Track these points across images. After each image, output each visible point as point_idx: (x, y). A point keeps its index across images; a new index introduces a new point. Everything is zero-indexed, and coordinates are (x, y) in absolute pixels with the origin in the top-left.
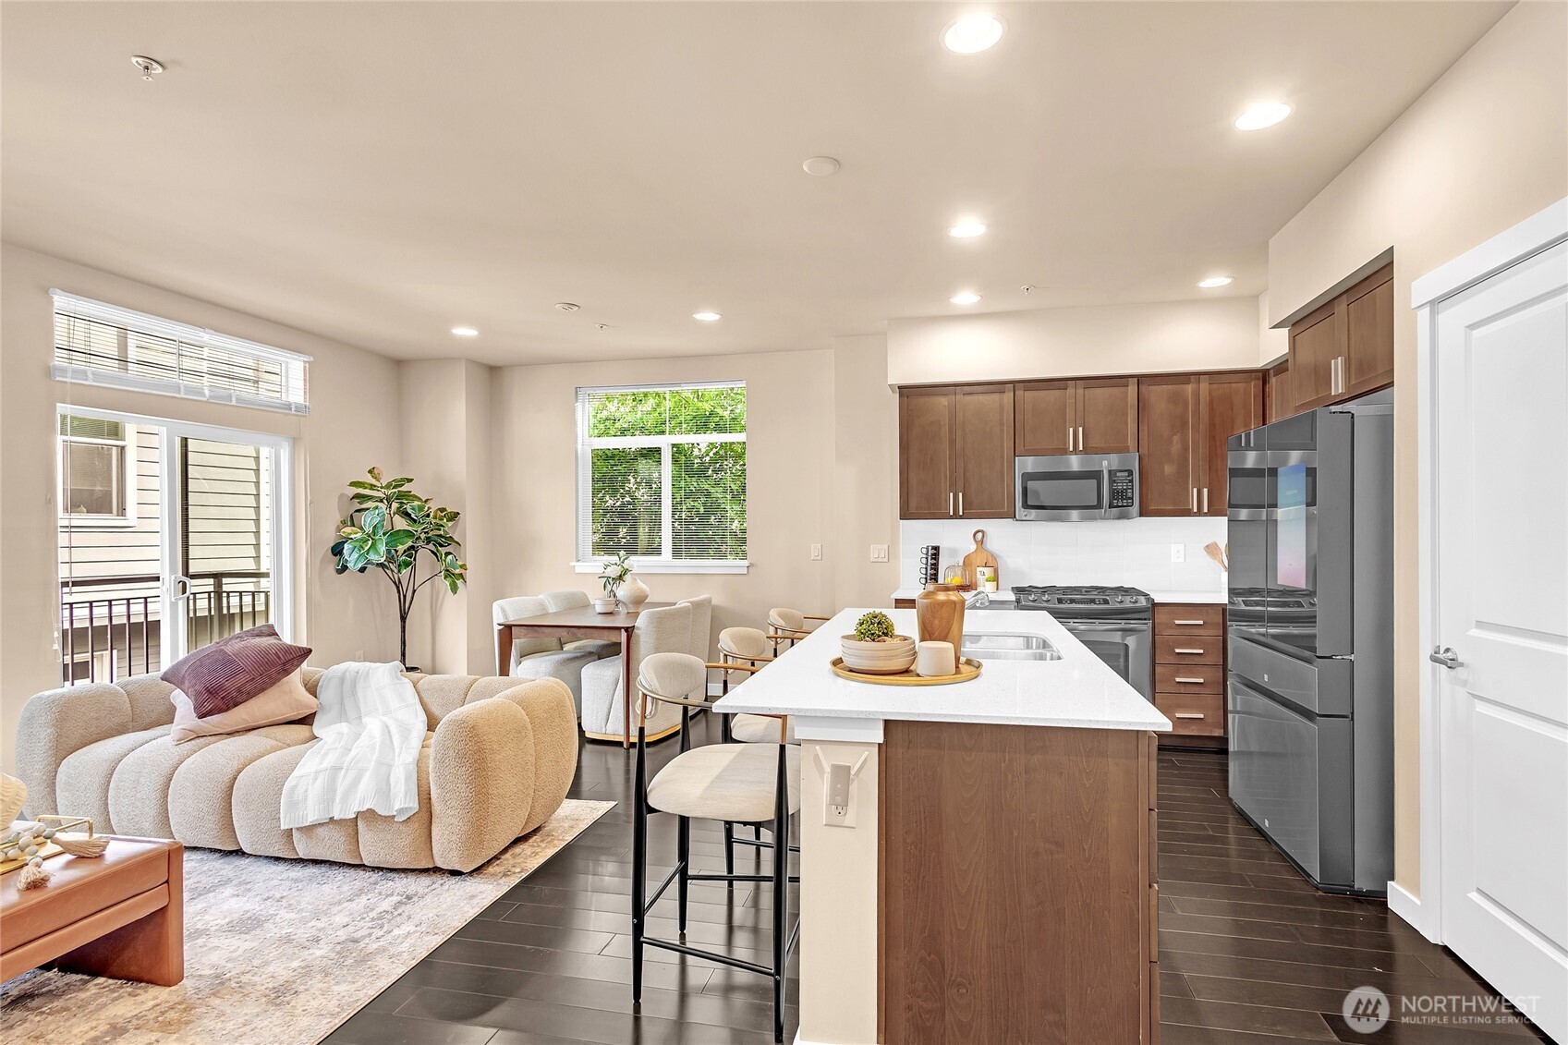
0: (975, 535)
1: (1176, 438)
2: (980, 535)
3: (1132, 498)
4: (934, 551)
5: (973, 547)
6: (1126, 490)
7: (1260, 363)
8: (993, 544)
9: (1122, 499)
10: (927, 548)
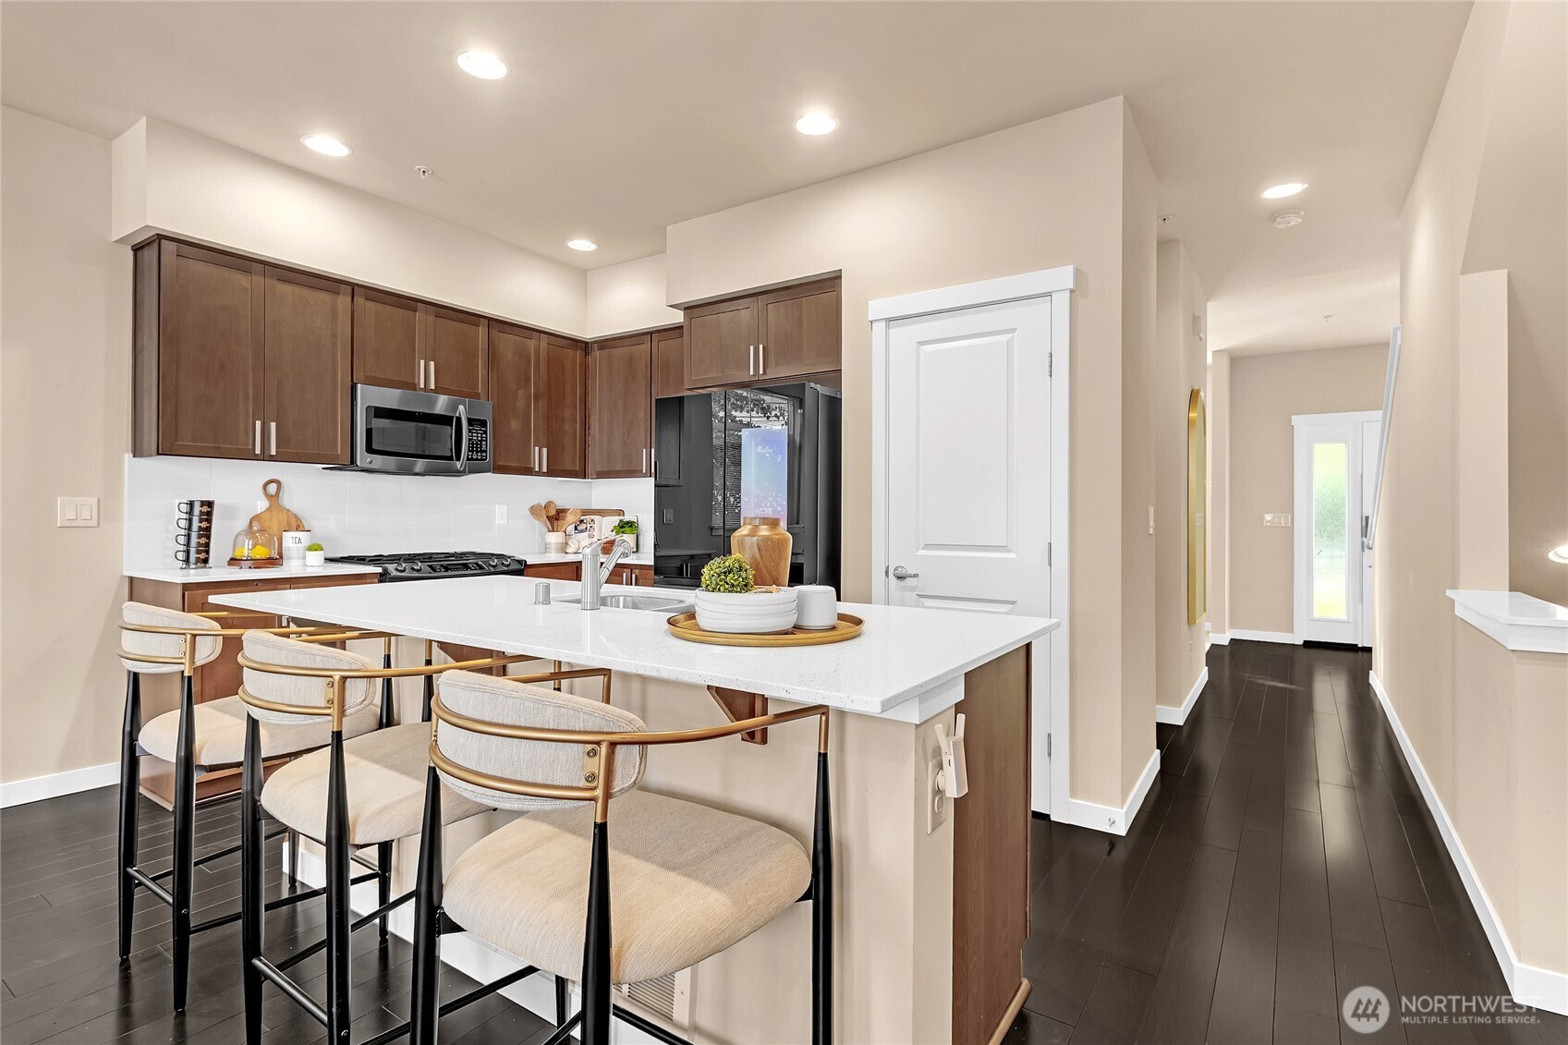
0: (265, 486)
1: (521, 392)
2: (272, 488)
3: (486, 452)
4: (205, 509)
5: (262, 505)
6: (481, 441)
7: (589, 333)
8: (291, 501)
9: (477, 452)
10: (191, 504)
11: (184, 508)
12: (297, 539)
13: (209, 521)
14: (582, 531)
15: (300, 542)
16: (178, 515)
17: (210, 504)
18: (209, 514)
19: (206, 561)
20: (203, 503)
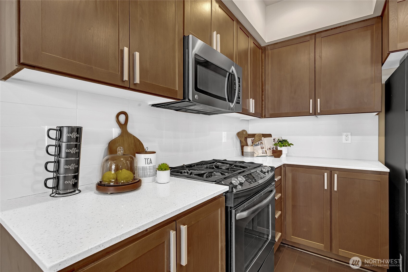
0: (118, 117)
3: (240, 98)
4: (74, 135)
5: (116, 131)
11: (53, 134)
12: (149, 160)
13: (78, 147)
14: (257, 145)
15: (151, 162)
16: (47, 141)
17: (79, 130)
18: (78, 139)
19: (75, 185)
20: (72, 129)
